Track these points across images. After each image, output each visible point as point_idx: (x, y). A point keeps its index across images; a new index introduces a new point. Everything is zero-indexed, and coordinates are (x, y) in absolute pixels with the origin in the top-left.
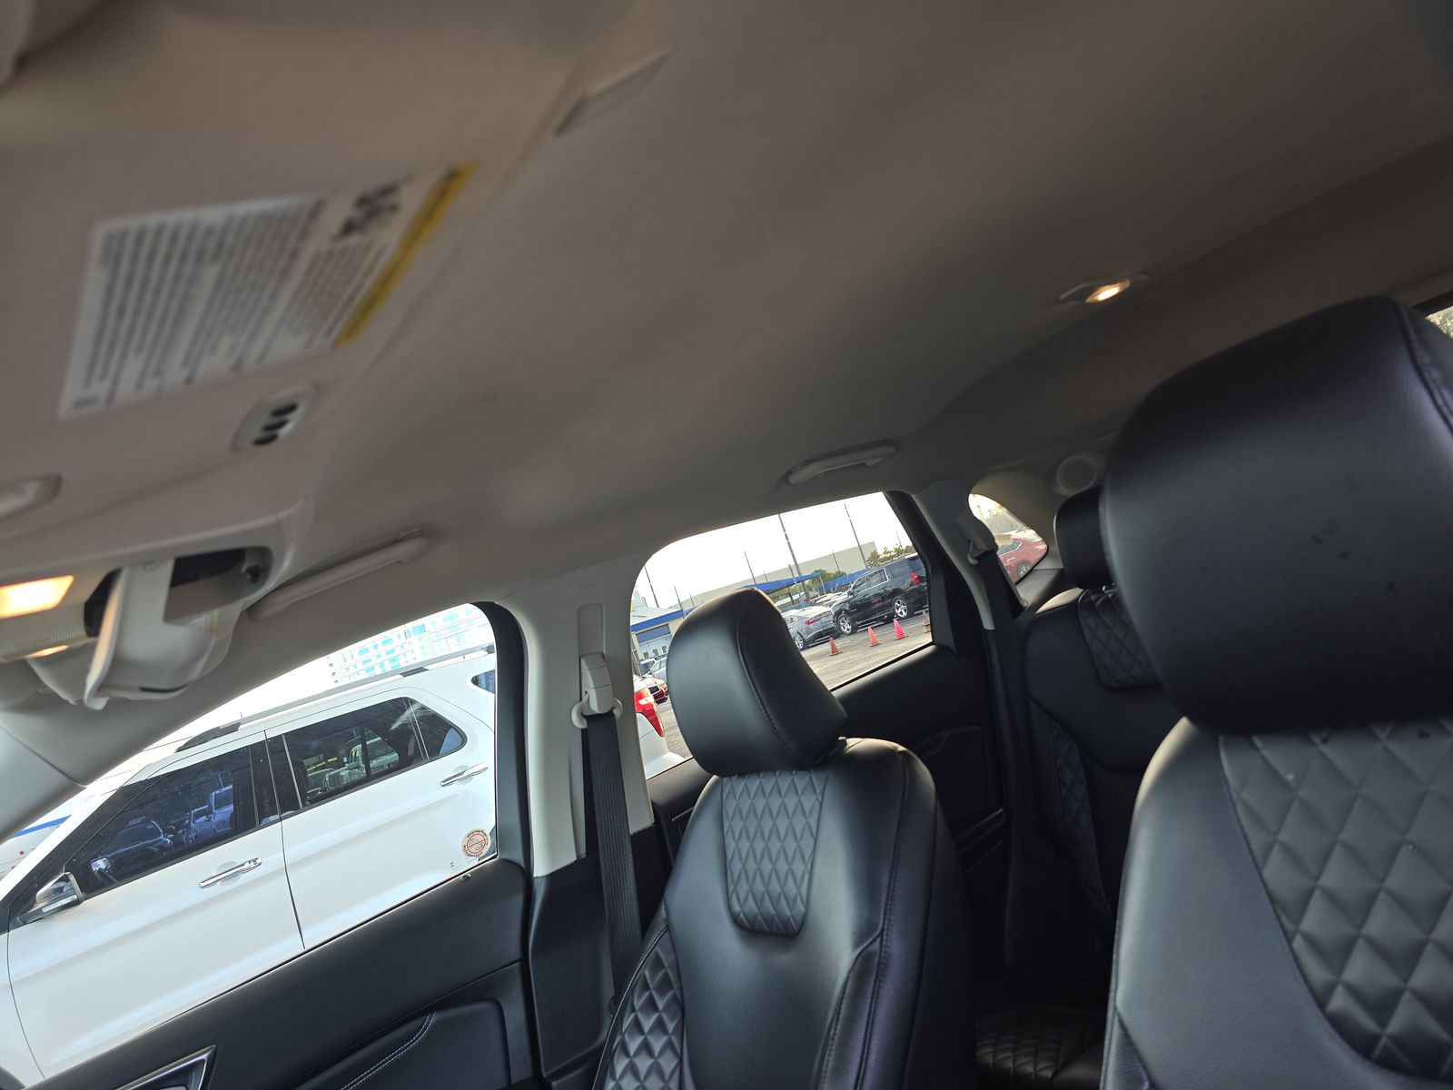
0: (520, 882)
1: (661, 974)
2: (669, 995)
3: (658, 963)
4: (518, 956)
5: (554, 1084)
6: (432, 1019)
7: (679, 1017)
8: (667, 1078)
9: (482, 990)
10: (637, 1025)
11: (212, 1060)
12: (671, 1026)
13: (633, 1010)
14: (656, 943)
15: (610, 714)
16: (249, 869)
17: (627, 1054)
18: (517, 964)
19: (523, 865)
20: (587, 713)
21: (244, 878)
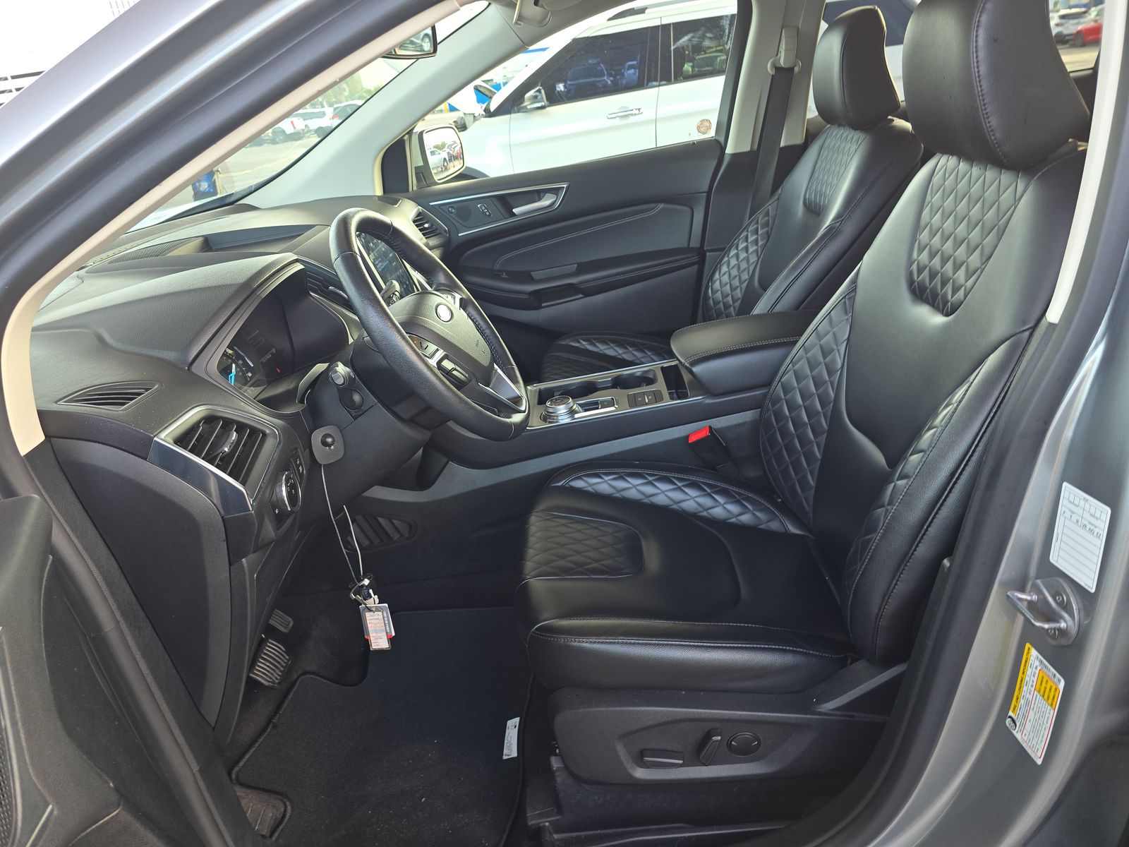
0: (718, 153)
1: (766, 218)
2: (765, 230)
3: (767, 214)
4: (707, 190)
5: (708, 254)
6: (661, 206)
7: (766, 240)
8: (750, 263)
9: (685, 200)
10: (746, 239)
11: (568, 188)
12: (760, 243)
13: (747, 231)
14: (770, 206)
15: (791, 69)
16: (635, 114)
17: (737, 248)
18: (705, 194)
19: (723, 145)
20: (777, 65)
21: (632, 119)
